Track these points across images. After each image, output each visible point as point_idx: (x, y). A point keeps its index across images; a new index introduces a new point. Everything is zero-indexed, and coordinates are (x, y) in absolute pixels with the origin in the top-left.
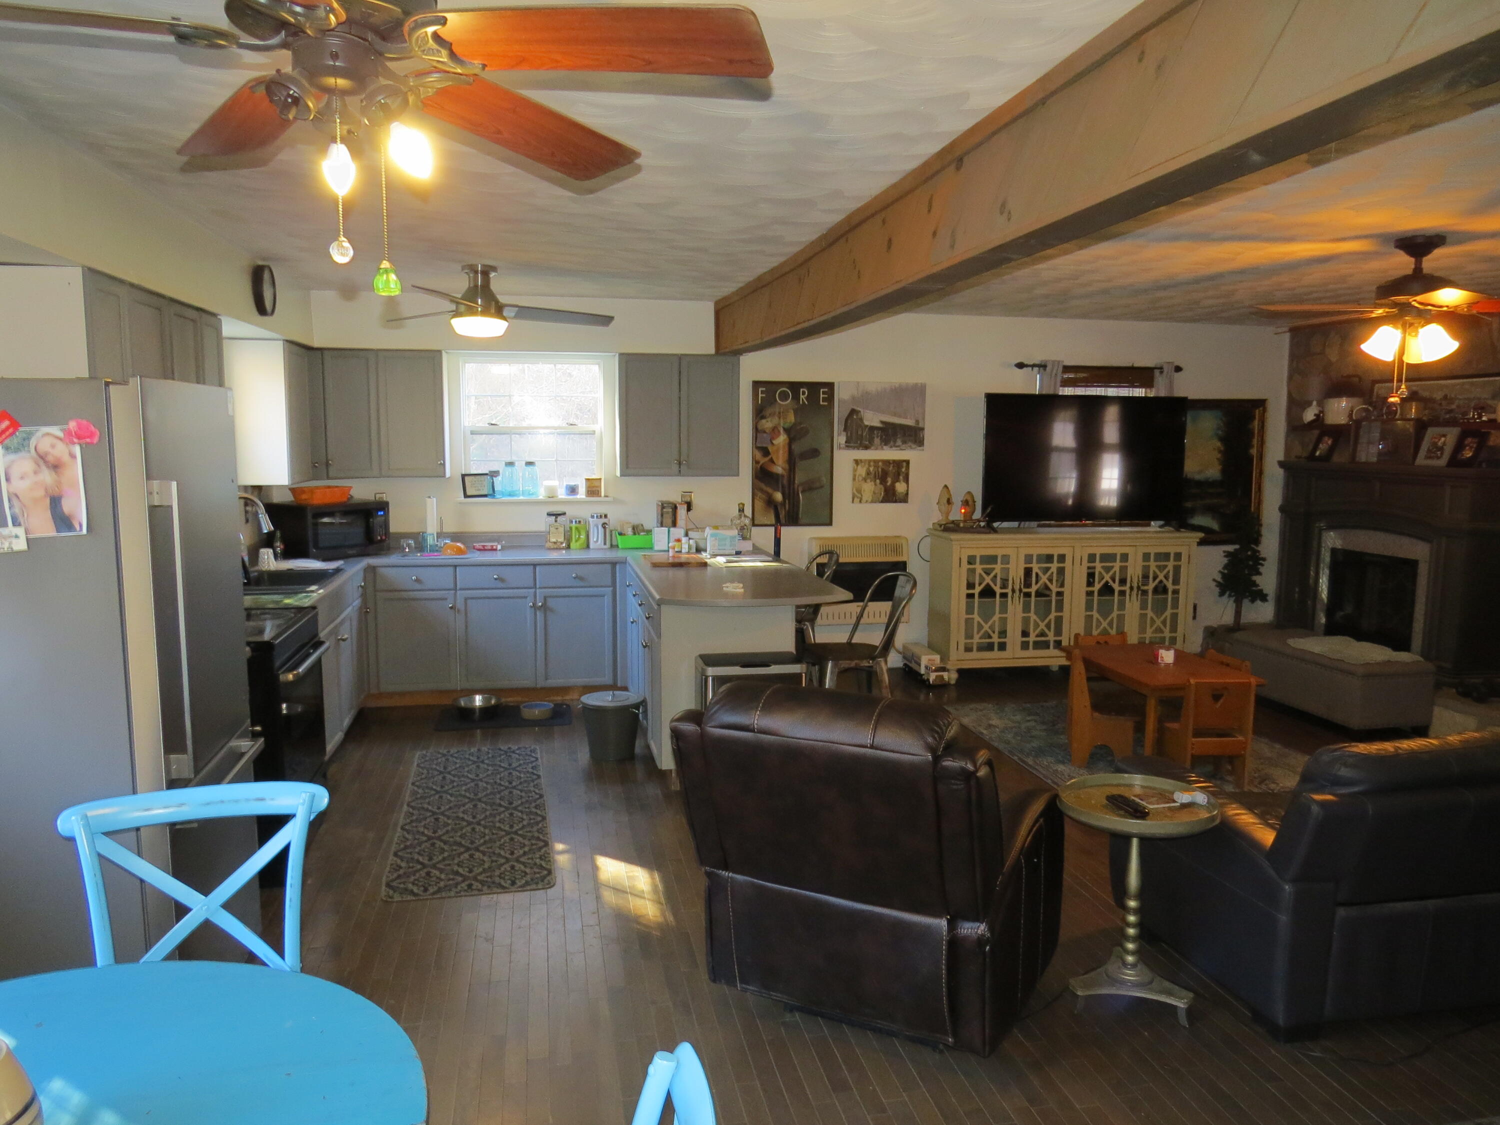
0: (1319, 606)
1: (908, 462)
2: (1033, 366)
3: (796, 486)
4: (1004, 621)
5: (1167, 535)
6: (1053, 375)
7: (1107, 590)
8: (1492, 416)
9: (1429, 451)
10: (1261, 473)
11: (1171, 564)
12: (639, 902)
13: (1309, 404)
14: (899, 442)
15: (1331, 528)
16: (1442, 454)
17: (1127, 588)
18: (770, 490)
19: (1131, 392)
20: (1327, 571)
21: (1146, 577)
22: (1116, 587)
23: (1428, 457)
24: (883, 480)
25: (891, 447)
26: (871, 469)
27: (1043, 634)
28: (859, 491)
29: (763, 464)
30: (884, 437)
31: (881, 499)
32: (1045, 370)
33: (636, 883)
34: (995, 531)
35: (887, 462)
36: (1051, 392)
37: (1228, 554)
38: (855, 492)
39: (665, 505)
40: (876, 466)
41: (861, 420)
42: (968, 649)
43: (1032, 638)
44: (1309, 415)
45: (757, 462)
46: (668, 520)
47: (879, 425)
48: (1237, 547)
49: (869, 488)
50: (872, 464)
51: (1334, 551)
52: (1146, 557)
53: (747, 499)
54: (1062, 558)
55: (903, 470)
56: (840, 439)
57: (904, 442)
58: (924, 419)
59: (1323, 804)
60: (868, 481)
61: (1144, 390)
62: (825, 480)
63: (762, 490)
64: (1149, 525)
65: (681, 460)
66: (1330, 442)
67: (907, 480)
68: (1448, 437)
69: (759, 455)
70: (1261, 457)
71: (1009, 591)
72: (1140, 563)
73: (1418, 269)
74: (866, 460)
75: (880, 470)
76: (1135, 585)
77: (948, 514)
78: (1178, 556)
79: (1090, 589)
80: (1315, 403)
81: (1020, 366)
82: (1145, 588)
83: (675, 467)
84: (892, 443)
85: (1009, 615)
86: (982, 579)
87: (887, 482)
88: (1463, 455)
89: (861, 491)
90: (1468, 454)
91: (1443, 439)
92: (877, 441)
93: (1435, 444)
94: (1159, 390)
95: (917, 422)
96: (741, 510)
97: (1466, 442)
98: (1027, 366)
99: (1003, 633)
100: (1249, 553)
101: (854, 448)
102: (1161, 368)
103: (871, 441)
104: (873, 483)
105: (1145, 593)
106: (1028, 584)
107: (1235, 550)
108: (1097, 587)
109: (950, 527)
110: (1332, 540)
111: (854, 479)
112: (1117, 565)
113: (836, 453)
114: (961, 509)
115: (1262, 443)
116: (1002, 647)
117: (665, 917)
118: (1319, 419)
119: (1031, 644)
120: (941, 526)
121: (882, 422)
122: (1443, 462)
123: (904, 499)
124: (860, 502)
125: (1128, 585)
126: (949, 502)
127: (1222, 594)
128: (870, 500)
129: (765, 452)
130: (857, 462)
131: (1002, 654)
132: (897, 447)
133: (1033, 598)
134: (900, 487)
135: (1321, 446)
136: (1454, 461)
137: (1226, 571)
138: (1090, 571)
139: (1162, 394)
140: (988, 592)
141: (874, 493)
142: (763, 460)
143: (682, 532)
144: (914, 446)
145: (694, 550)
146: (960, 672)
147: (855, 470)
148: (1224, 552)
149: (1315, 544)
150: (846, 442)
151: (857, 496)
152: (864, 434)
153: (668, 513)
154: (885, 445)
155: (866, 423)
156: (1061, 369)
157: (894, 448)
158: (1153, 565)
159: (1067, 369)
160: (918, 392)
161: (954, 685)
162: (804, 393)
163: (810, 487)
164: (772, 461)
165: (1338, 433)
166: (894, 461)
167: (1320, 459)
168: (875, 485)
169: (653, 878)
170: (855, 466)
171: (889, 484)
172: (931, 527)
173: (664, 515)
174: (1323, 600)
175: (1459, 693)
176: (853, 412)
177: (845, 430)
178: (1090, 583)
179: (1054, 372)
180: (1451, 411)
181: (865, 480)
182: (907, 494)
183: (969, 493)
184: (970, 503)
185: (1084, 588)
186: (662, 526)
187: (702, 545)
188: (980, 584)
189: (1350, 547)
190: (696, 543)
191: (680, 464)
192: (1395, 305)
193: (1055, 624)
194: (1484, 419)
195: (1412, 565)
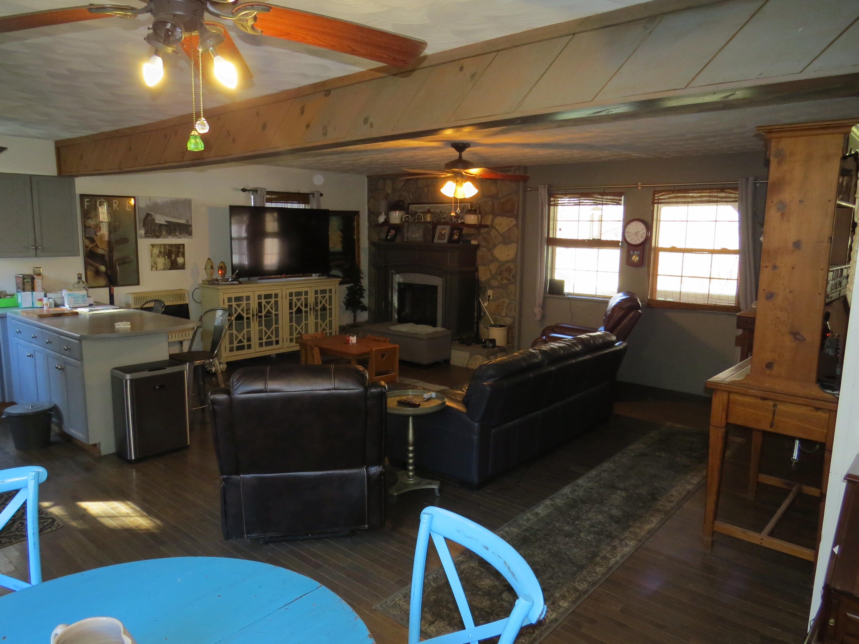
0: (394, 310)
1: (183, 245)
2: (249, 191)
3: (114, 262)
4: (249, 332)
5: (325, 280)
6: (262, 196)
7: (299, 311)
8: (462, 221)
9: (439, 236)
10: (359, 247)
11: (327, 296)
12: (132, 519)
13: (380, 214)
14: (178, 234)
15: (398, 272)
16: (444, 237)
17: (308, 309)
18: (96, 264)
19: (299, 206)
20: (397, 294)
21: (316, 303)
22: (303, 309)
23: (439, 239)
24: (170, 257)
25: (173, 236)
26: (162, 250)
27: (269, 337)
28: (155, 263)
29: (91, 248)
30: (168, 230)
31: (169, 267)
32: (257, 193)
33: (120, 510)
34: (240, 283)
35: (171, 246)
36: (261, 205)
37: (348, 288)
38: (153, 264)
39: (25, 277)
40: (165, 248)
41: (154, 220)
42: (231, 350)
43: (264, 340)
44: (382, 219)
45: (87, 247)
46: (28, 286)
47: (165, 223)
48: (352, 285)
49: (161, 261)
50: (162, 246)
51: (399, 284)
52: (316, 292)
53: (81, 270)
54: (276, 296)
55: (181, 250)
56: (141, 232)
57: (180, 234)
58: (191, 219)
59: (489, 385)
60: (161, 257)
61: (304, 205)
62: (133, 257)
63: (91, 265)
64: (311, 276)
65: (37, 245)
66: (394, 232)
67: (183, 256)
68: (446, 230)
69: (87, 242)
70: (359, 240)
71: (250, 316)
72: (313, 295)
73: (460, 157)
74: (158, 244)
75: (167, 250)
76: (312, 307)
77: (212, 275)
78: (330, 291)
79: (291, 311)
80: (383, 213)
81: (244, 190)
82: (316, 308)
83: (33, 252)
84: (173, 234)
85: (252, 329)
86: (236, 310)
87: (172, 257)
88: (454, 238)
89: (156, 263)
90: (456, 237)
91: (444, 231)
92: (164, 233)
93: (441, 233)
94: (312, 205)
95: (187, 221)
96: (80, 278)
97: (454, 232)
98: (247, 190)
99: (249, 340)
100: (358, 287)
101: (150, 237)
102: (313, 194)
103: (161, 232)
104: (163, 258)
105: (317, 310)
106: (260, 311)
107: (351, 286)
108: (295, 309)
109: (213, 282)
110: (398, 278)
111: (152, 256)
112: (303, 297)
113: (140, 241)
114: (218, 271)
115: (359, 232)
116: (249, 347)
117: (154, 522)
118: (387, 221)
119: (264, 343)
120: (209, 282)
121: (166, 221)
122: (445, 241)
123: (182, 267)
124: (156, 270)
125: (309, 307)
126: (212, 267)
127: (347, 309)
128: (162, 269)
129: (92, 240)
130: (153, 246)
131: (250, 351)
132: (176, 236)
133: (263, 319)
134: (180, 260)
135: (390, 234)
136: (450, 240)
137: (348, 298)
138: (291, 301)
139: (315, 207)
140: (240, 317)
141: (165, 264)
142: (91, 246)
143: (43, 294)
144: (187, 236)
145: (53, 306)
146: (228, 363)
147: (152, 251)
148: (347, 287)
149: (390, 280)
150: (145, 234)
151: (154, 266)
152: (156, 229)
153: (28, 282)
154: (169, 235)
155: (157, 222)
156: (265, 193)
157: (175, 237)
158: (319, 296)
159: (268, 193)
160: (187, 203)
161: (225, 371)
162: (116, 203)
163: (123, 261)
164: (97, 246)
165: (397, 228)
166: (176, 245)
167: (389, 240)
168: (165, 259)
169: (128, 505)
170: (152, 248)
171: (173, 258)
172: (201, 283)
173: (25, 284)
174: (396, 307)
175: (460, 343)
176: (148, 215)
177: (144, 226)
178: (291, 308)
179: (262, 195)
180: (445, 218)
181: (158, 256)
182: (184, 264)
183: (222, 262)
184: (223, 267)
185: (288, 311)
186: (24, 290)
187: (59, 302)
188: (235, 313)
189: (407, 282)
190: (54, 300)
191: (36, 249)
192: (453, 172)
193: (275, 330)
194: (459, 222)
195: (434, 288)
